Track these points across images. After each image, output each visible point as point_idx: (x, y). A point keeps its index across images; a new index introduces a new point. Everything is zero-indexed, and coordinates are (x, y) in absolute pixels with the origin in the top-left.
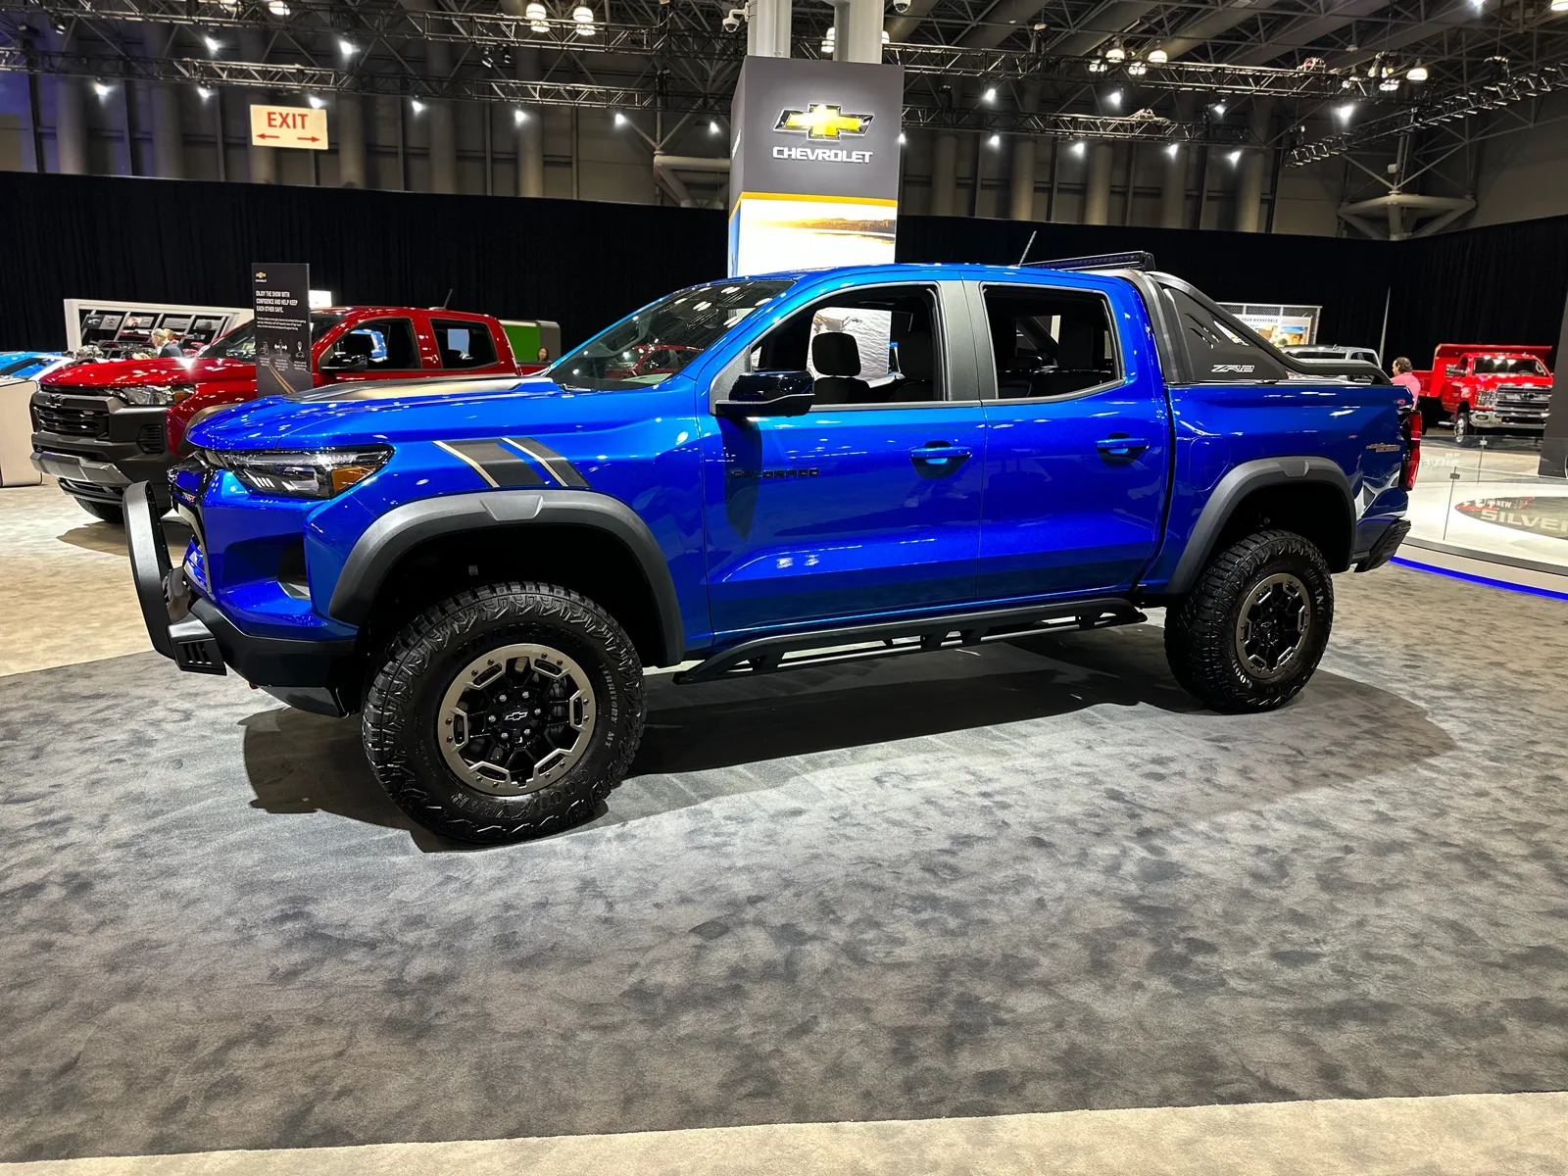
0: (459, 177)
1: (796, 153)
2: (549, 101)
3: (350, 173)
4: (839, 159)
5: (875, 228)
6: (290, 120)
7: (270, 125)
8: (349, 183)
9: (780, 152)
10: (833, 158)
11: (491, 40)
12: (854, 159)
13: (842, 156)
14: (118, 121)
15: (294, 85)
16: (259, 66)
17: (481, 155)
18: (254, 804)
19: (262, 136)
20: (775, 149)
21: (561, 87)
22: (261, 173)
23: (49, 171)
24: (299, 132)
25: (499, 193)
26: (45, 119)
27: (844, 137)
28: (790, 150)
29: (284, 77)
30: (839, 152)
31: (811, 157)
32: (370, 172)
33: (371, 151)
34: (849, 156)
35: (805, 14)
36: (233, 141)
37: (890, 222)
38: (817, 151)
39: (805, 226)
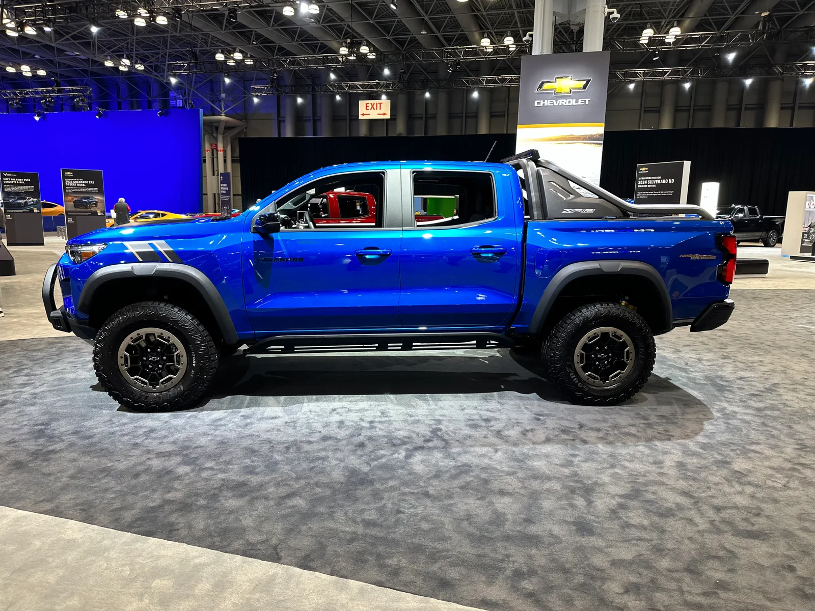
0: (450, 127)
1: (547, 103)
2: (492, 85)
3: (400, 129)
4: (571, 104)
5: (591, 138)
6: (375, 106)
7: (367, 109)
8: (400, 134)
9: (539, 103)
10: (567, 104)
11: (452, 59)
12: (579, 103)
13: (573, 102)
14: (309, 113)
15: (375, 90)
16: (361, 83)
17: (461, 115)
18: (94, 388)
19: (363, 115)
20: (536, 102)
21: (496, 77)
22: (363, 132)
23: (282, 136)
24: (379, 111)
25: (468, 133)
26: (282, 115)
27: (574, 92)
28: (544, 102)
29: (371, 87)
30: (571, 100)
31: (555, 104)
32: (410, 127)
33: (411, 118)
34: (577, 102)
35: (633, 24)
36: (353, 118)
37: (600, 135)
38: (559, 101)
39: (551, 140)
